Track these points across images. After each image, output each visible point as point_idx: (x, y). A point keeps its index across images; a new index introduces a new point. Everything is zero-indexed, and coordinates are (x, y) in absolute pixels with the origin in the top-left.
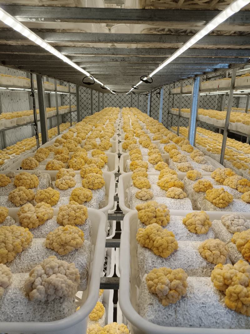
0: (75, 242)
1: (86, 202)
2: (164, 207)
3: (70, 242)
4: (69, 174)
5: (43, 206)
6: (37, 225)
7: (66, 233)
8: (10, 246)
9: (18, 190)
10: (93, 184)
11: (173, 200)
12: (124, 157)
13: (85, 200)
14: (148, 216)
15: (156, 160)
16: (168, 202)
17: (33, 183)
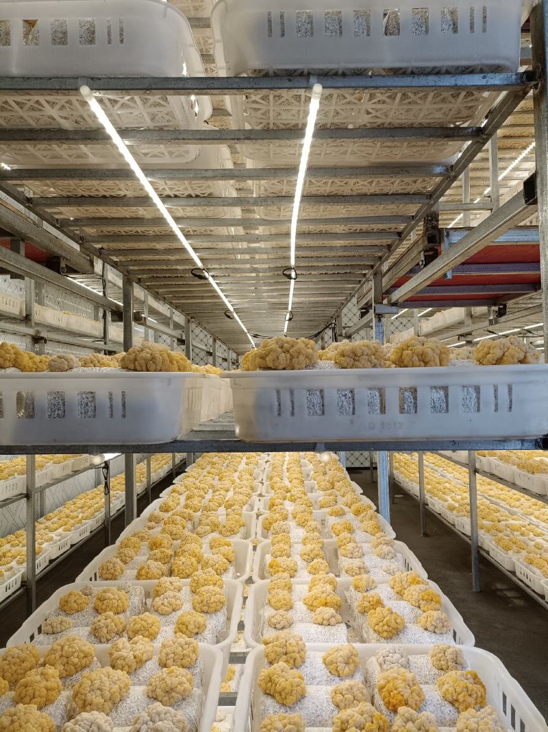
0: (183, 688)
1: (197, 633)
2: (298, 639)
3: (176, 687)
4: (173, 587)
5: (141, 641)
6: (133, 668)
7: (171, 676)
8: (107, 694)
9: (104, 617)
10: (208, 605)
11: (320, 627)
12: (263, 549)
13: (196, 630)
14: (276, 652)
15: (312, 555)
16: (313, 631)
17: (121, 604)
